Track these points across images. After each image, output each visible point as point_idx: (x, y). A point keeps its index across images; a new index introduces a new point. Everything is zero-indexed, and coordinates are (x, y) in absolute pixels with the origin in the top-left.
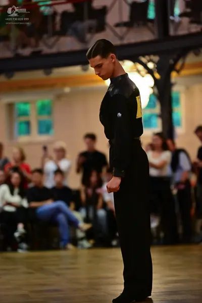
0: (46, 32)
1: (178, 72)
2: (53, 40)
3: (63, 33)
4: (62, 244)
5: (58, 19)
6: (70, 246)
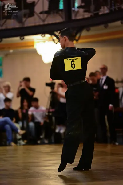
1: (77, 41)
4: (8, 142)
6: (13, 144)
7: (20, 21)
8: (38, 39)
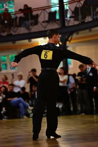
1: (69, 41)
4: (21, 116)
5: (18, 20)
6: (25, 117)
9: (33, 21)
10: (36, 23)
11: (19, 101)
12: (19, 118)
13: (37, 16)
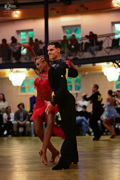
0: (79, 50)
2: (81, 53)
3: (85, 51)
4: (84, 134)
5: (84, 45)
6: (87, 135)
7: (93, 53)
8: (104, 65)
9: (98, 47)
10: (100, 49)
11: (82, 120)
12: (82, 135)
13: (102, 42)
